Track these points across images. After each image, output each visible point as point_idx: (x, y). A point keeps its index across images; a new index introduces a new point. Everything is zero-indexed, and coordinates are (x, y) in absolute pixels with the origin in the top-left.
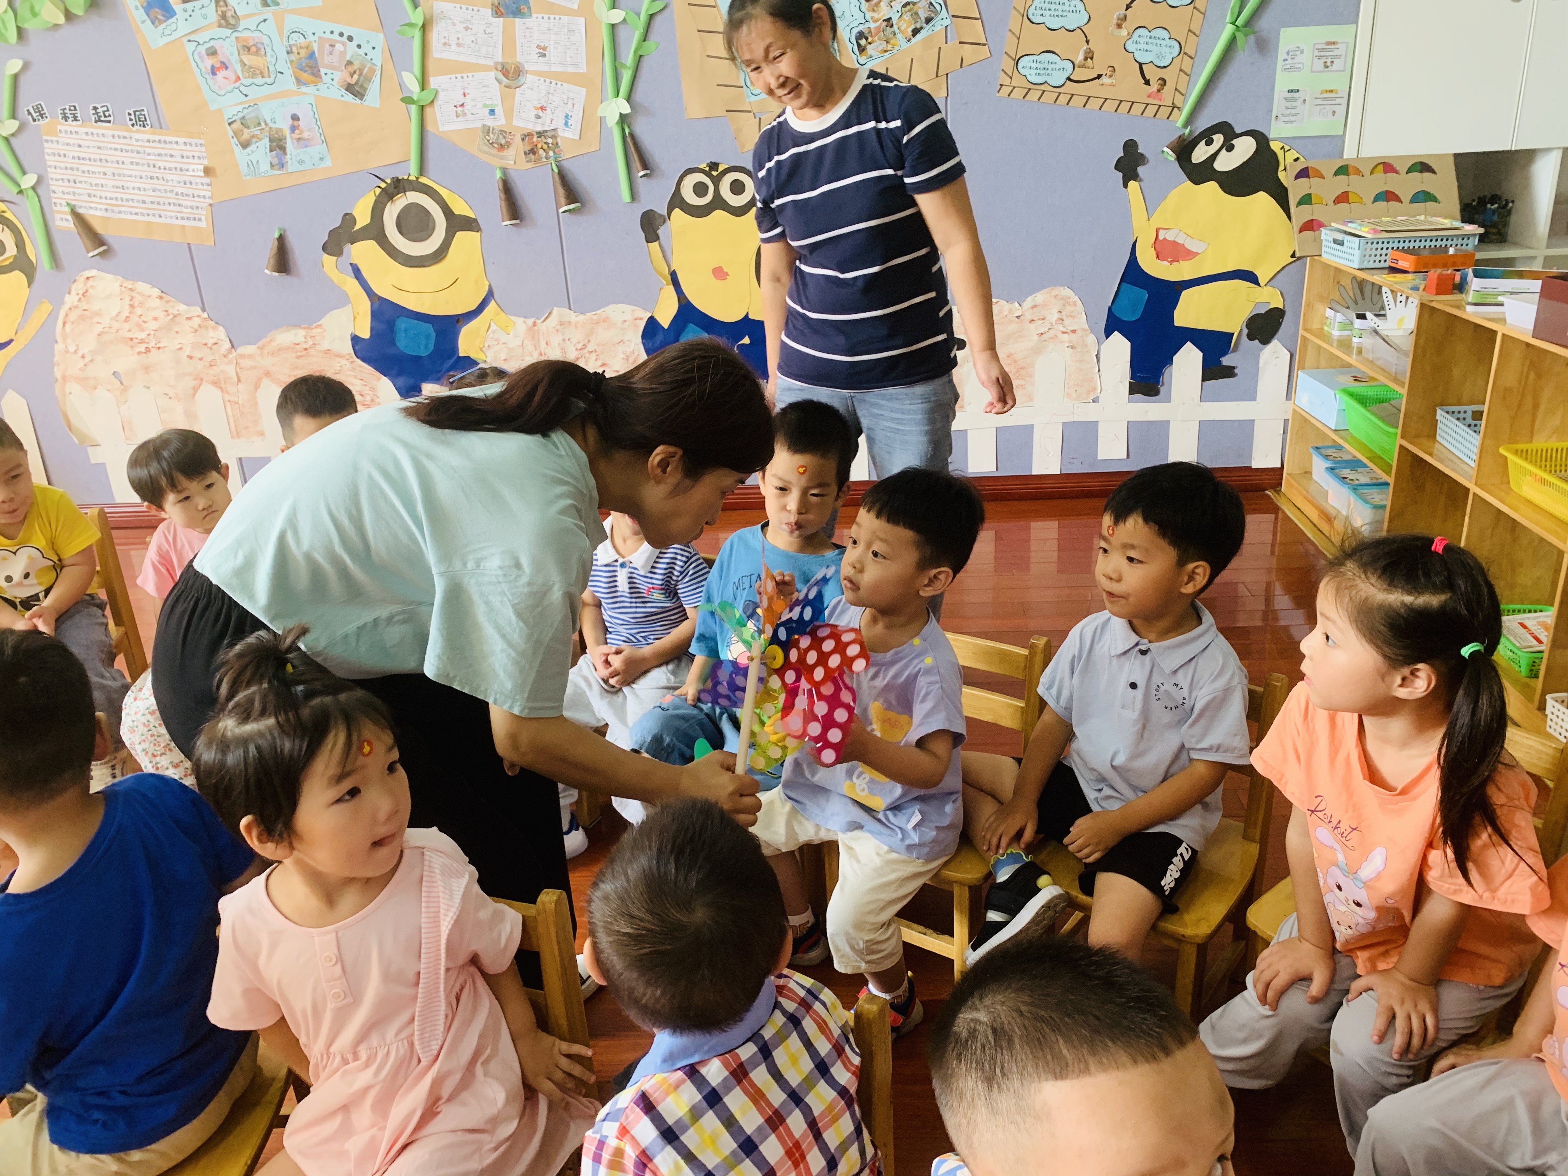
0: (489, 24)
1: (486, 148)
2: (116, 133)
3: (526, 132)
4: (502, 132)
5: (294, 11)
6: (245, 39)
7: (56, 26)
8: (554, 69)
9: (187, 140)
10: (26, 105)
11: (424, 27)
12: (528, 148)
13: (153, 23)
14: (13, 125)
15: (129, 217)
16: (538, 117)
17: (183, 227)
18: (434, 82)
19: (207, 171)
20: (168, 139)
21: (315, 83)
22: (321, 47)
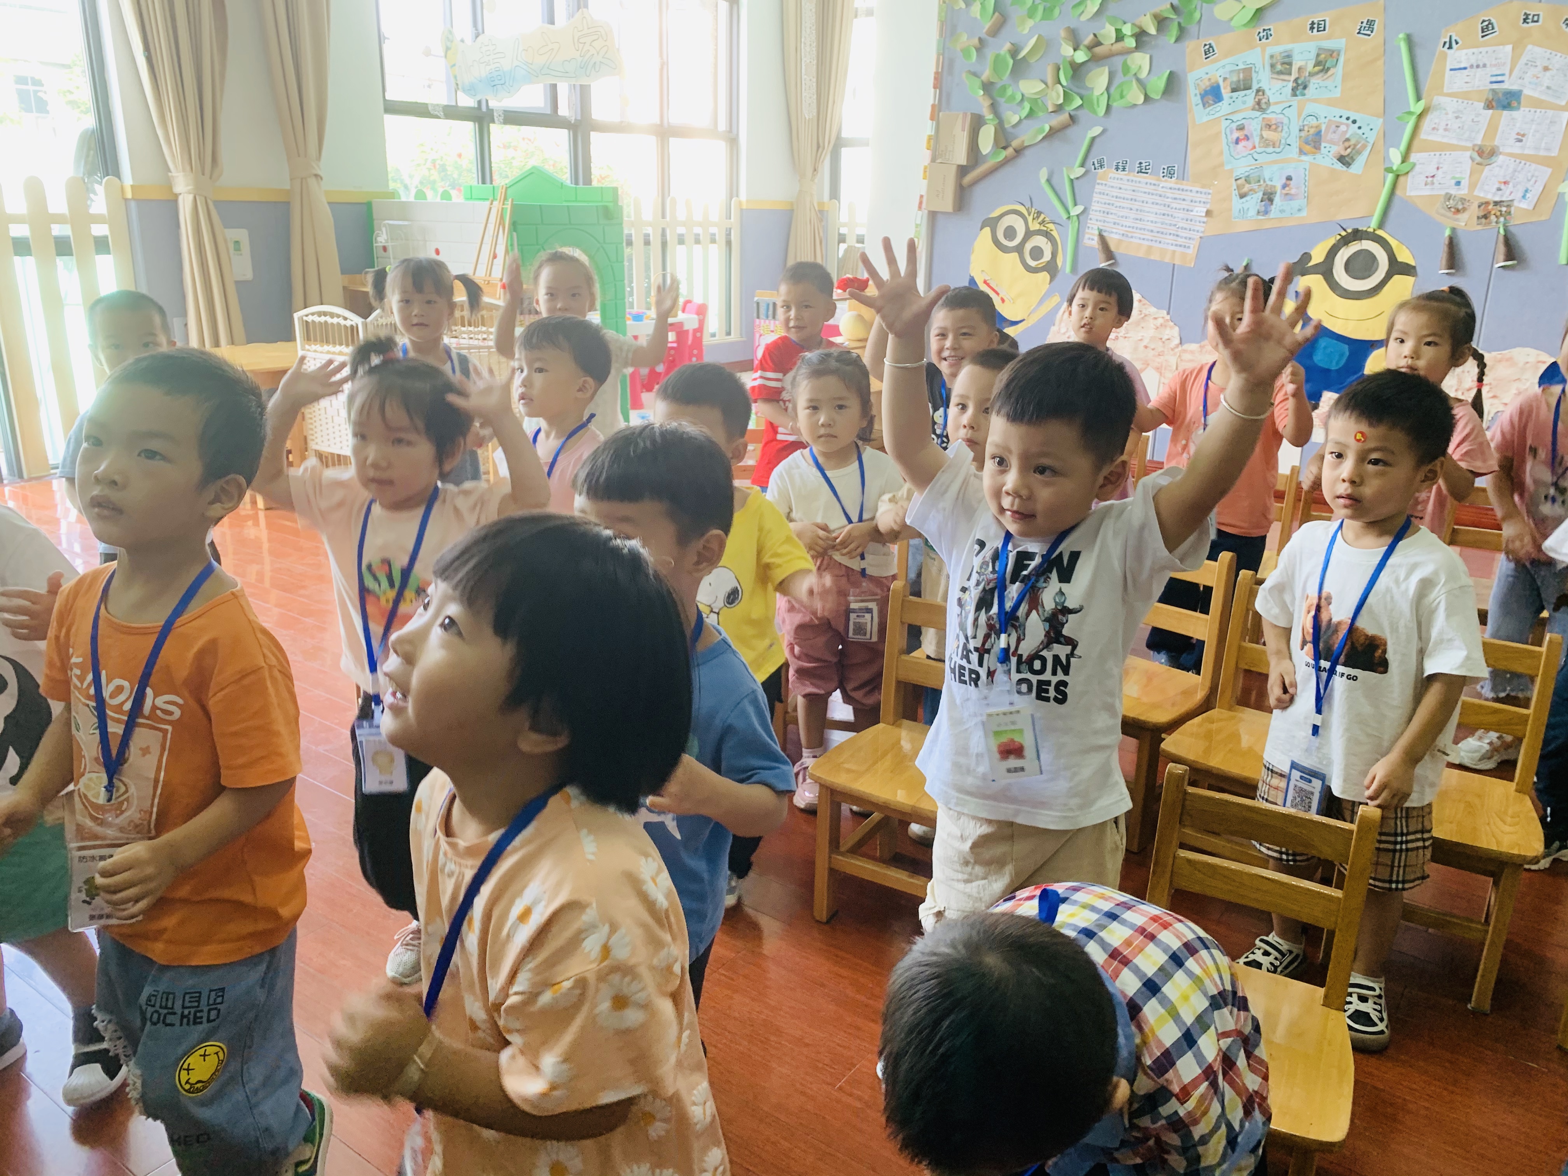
0: (1478, 115)
1: (1443, 211)
2: (1149, 181)
3: (1484, 201)
4: (1463, 200)
5: (1315, 101)
6: (1269, 120)
7: (1135, 105)
8: (1527, 152)
9: (1199, 189)
10: (1093, 158)
11: (1421, 116)
12: (1481, 214)
13: (1204, 105)
14: (1079, 171)
15: (1138, 241)
16: (1499, 189)
17: (1174, 252)
18: (1414, 157)
19: (1208, 213)
20: (1185, 188)
21: (1314, 153)
22: (1328, 128)
